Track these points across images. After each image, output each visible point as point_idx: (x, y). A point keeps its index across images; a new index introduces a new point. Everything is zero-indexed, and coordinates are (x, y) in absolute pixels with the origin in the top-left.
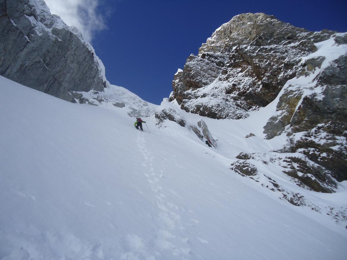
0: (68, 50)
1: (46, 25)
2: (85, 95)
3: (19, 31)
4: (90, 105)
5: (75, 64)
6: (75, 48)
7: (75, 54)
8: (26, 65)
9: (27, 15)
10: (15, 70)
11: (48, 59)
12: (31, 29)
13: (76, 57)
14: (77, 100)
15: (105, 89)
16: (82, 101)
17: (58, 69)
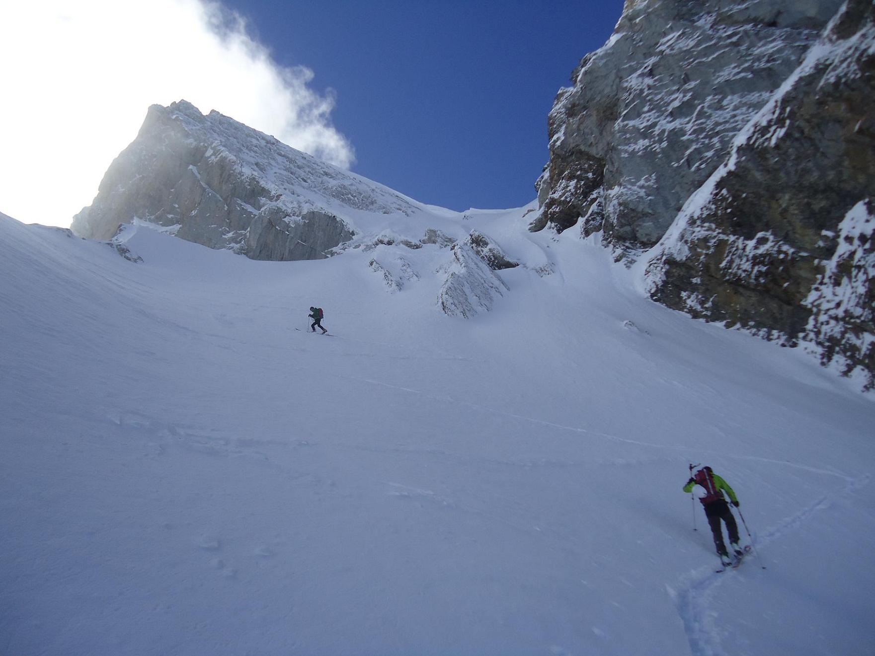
0: (314, 225)
1: (297, 216)
2: (334, 249)
3: (281, 232)
4: (339, 255)
5: (321, 233)
6: (318, 221)
7: (319, 225)
8: (292, 248)
9: (283, 218)
10: (287, 254)
11: (304, 238)
12: (288, 226)
13: (320, 227)
14: (329, 256)
15: (353, 237)
16: (332, 254)
17: (312, 241)
